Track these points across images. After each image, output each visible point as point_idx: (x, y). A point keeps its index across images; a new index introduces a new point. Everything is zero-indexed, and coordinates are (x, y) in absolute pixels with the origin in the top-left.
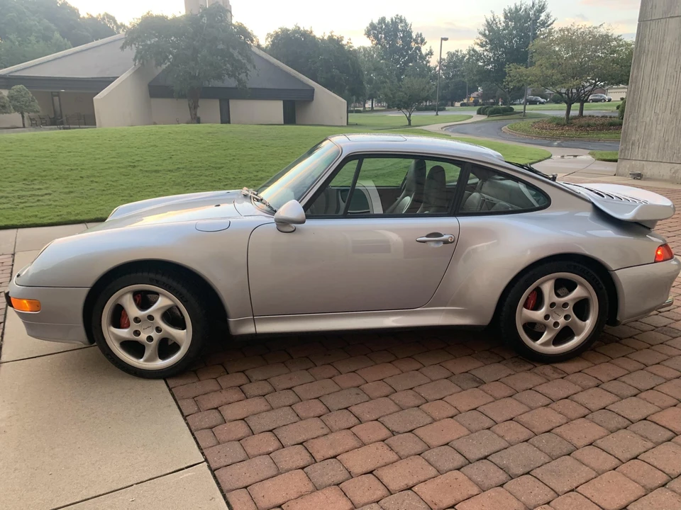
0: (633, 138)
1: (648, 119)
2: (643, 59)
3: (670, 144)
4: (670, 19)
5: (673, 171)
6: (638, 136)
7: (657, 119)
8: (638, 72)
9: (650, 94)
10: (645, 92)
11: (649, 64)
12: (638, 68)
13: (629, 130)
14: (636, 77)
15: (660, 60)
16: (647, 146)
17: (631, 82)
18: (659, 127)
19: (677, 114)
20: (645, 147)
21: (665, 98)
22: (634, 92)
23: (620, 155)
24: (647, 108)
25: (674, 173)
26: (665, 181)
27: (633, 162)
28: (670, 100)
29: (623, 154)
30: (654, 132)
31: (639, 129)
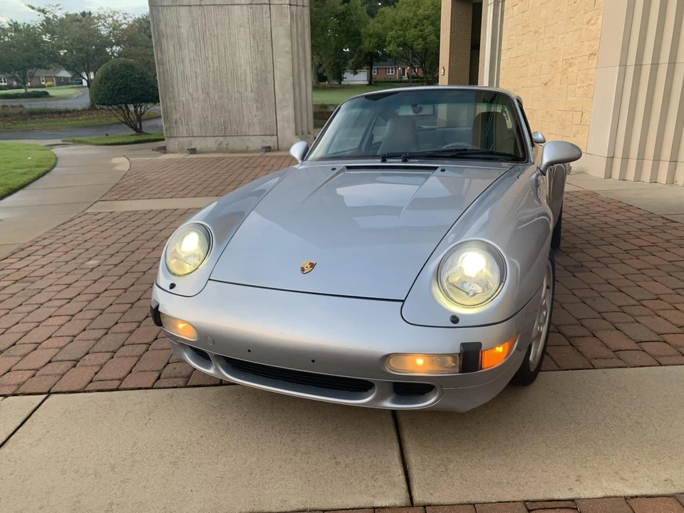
0: (175, 117)
1: (184, 99)
2: (164, 42)
3: (209, 120)
4: (181, 8)
5: (218, 143)
6: (178, 115)
7: (192, 98)
8: (162, 54)
9: (179, 75)
10: (175, 74)
11: (172, 48)
12: (161, 51)
13: (169, 110)
14: (162, 59)
15: (180, 45)
16: (189, 123)
17: (159, 64)
18: (196, 106)
19: (208, 94)
20: (188, 125)
21: (194, 80)
22: (164, 74)
23: (166, 134)
24: (181, 89)
25: (219, 145)
26: (214, 152)
27: (181, 139)
28: (199, 81)
29: (168, 132)
30: (192, 110)
31: (178, 108)
